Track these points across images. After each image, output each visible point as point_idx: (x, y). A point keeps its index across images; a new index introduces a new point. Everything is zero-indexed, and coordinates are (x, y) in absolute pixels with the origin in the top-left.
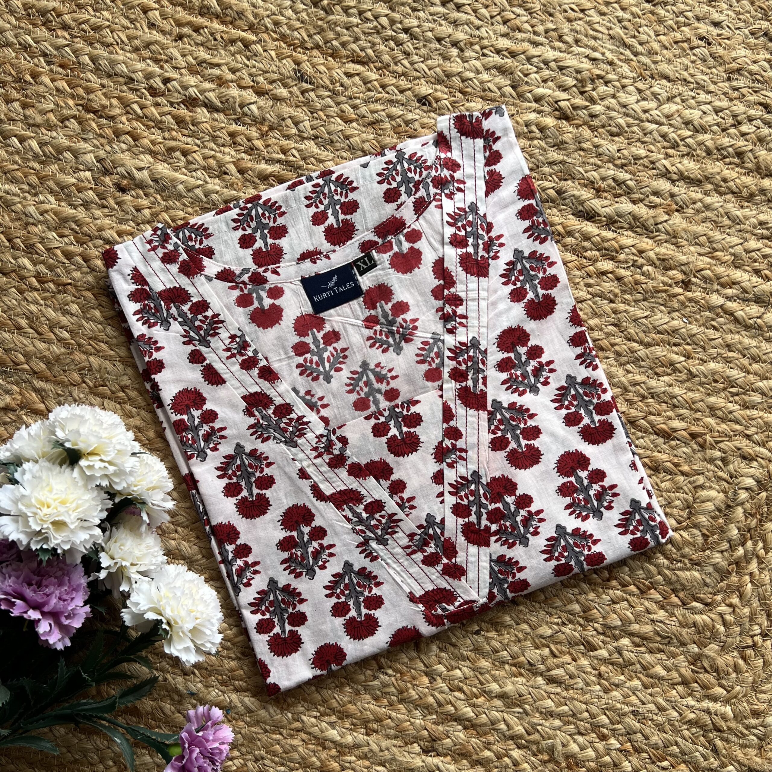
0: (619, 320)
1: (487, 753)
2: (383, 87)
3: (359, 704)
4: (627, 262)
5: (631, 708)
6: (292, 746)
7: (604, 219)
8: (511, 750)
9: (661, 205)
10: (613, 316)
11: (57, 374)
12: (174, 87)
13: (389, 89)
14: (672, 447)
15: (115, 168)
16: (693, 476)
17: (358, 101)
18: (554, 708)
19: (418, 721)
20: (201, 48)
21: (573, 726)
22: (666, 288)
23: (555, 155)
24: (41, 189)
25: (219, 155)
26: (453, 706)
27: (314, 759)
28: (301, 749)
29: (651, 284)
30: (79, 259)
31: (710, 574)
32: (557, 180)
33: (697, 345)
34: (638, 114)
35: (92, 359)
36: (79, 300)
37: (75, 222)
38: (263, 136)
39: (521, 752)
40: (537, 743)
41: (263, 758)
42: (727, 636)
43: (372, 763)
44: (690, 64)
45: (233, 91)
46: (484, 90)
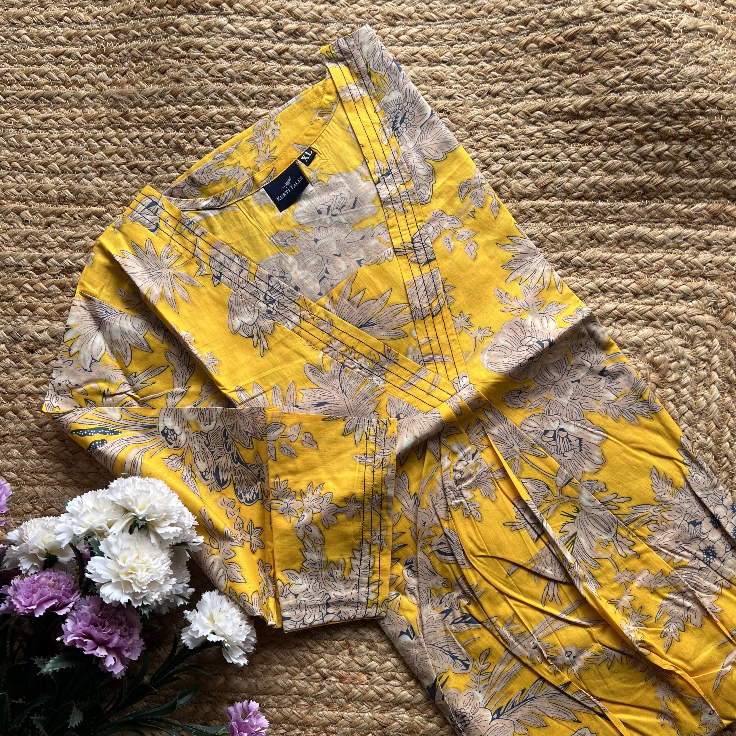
3: (315, 713)
12: (52, 263)
20: (67, 228)
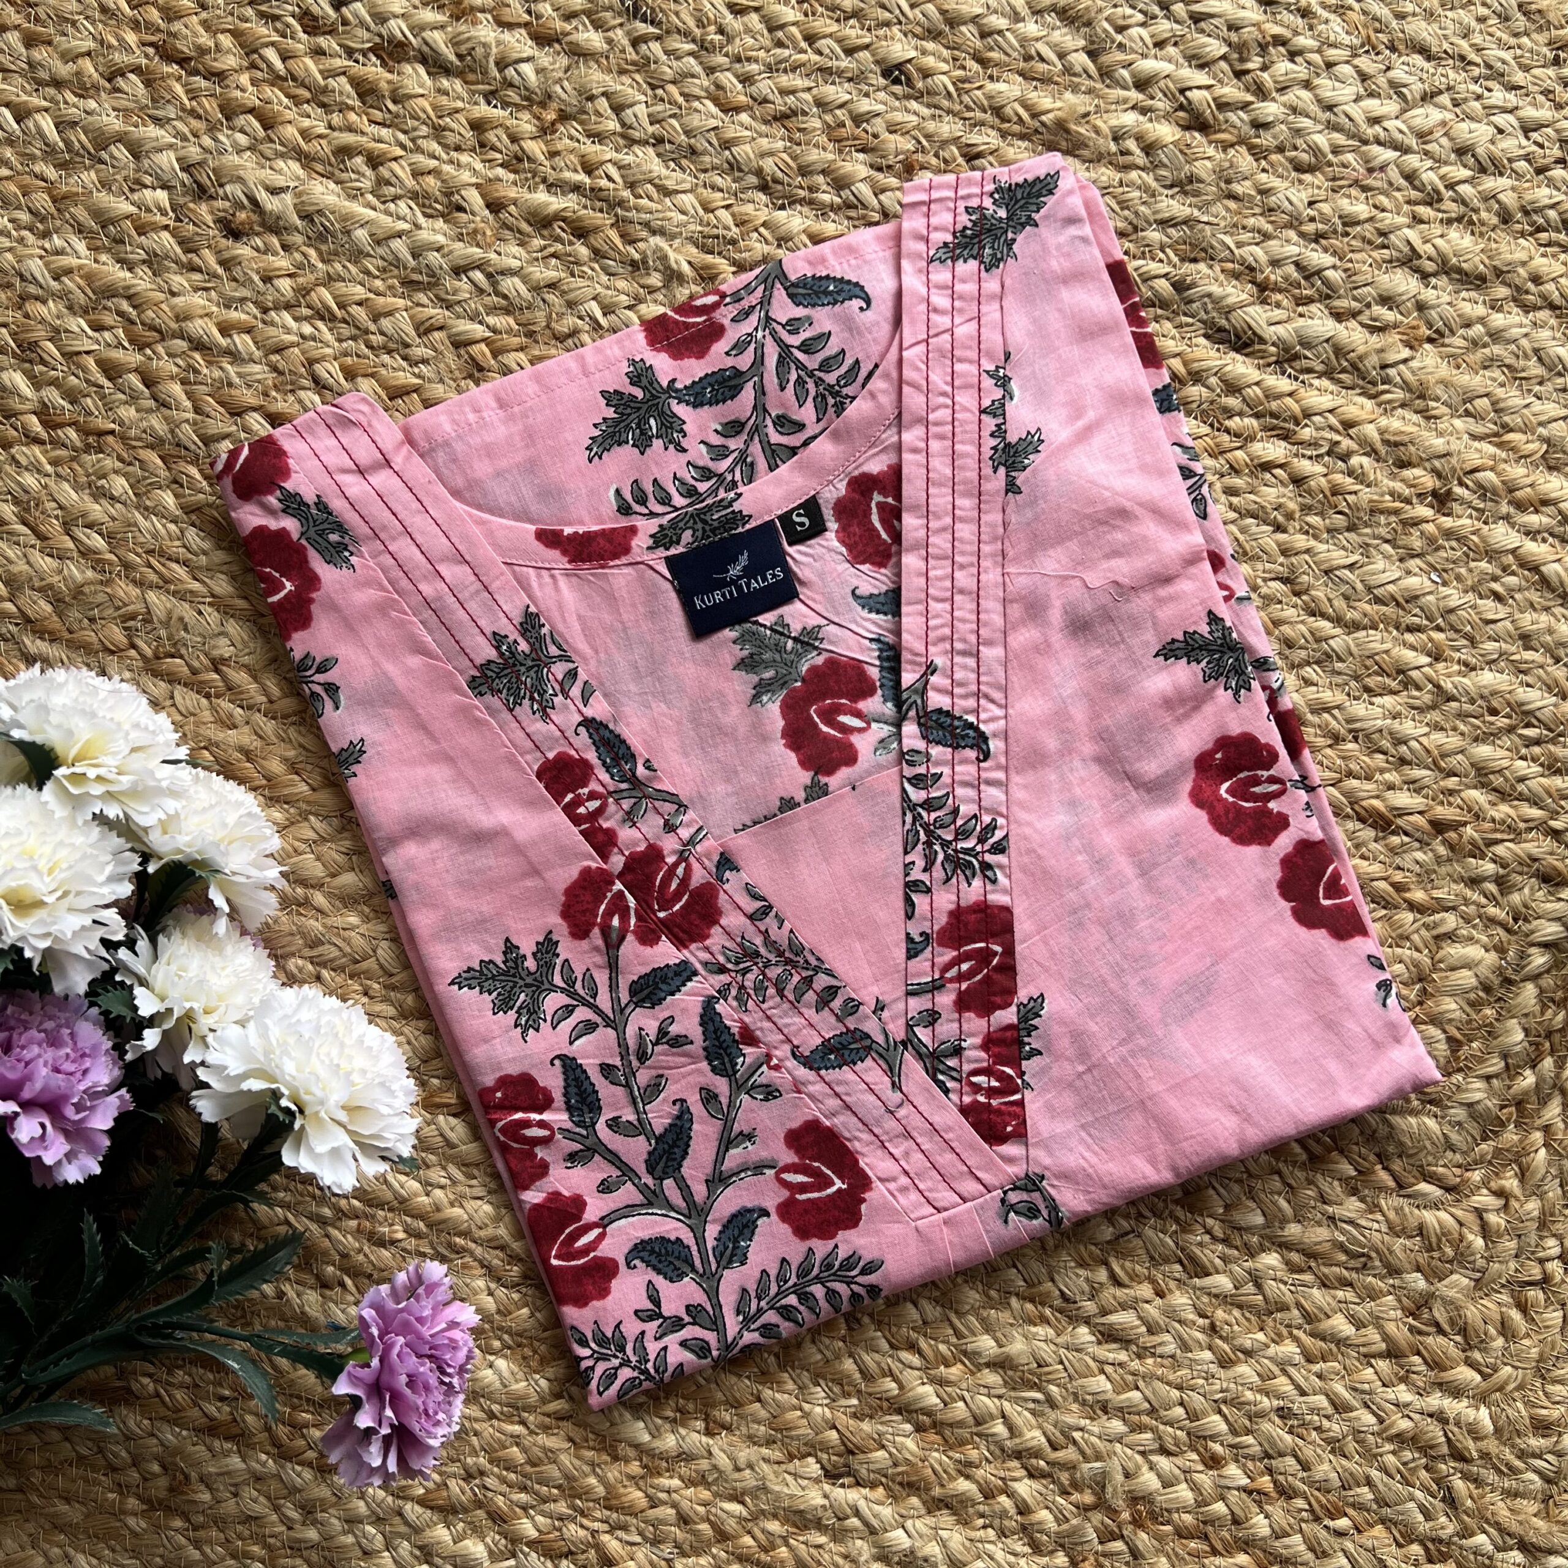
0: (1292, 569)
1: (963, 1485)
2: (811, 38)
4: (1314, 444)
5: (1275, 1403)
6: (546, 1450)
7: (1273, 349)
8: (1015, 1480)
9: (1396, 326)
10: (1281, 559)
11: (76, 627)
13: (822, 44)
14: (1393, 851)
15: (221, 185)
16: (1434, 912)
17: (754, 68)
18: (1110, 1395)
19: (818, 1409)
21: (1149, 1435)
22: (1397, 504)
23: (1174, 206)
24: (58, 223)
25: (447, 168)
26: (896, 1380)
27: (592, 1481)
28: (564, 1458)
29: (1366, 494)
30: (134, 380)
31: (1459, 1124)
32: (1175, 259)
33: (1457, 631)
34: (1356, 125)
35: (152, 596)
36: (130, 469)
37: (129, 298)
38: (545, 131)
39: (1036, 1485)
40: (1071, 1467)
41: (482, 1473)
42: (1489, 1259)
43: (716, 1495)
44: (1473, 23)
45: (486, 32)
46: (1028, 58)
